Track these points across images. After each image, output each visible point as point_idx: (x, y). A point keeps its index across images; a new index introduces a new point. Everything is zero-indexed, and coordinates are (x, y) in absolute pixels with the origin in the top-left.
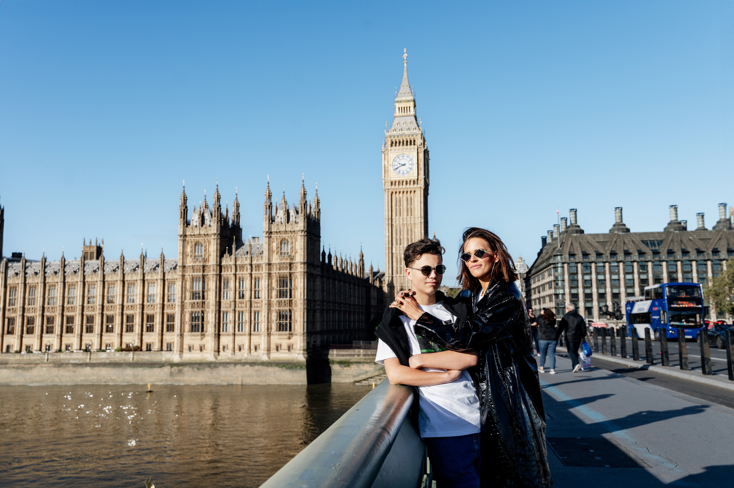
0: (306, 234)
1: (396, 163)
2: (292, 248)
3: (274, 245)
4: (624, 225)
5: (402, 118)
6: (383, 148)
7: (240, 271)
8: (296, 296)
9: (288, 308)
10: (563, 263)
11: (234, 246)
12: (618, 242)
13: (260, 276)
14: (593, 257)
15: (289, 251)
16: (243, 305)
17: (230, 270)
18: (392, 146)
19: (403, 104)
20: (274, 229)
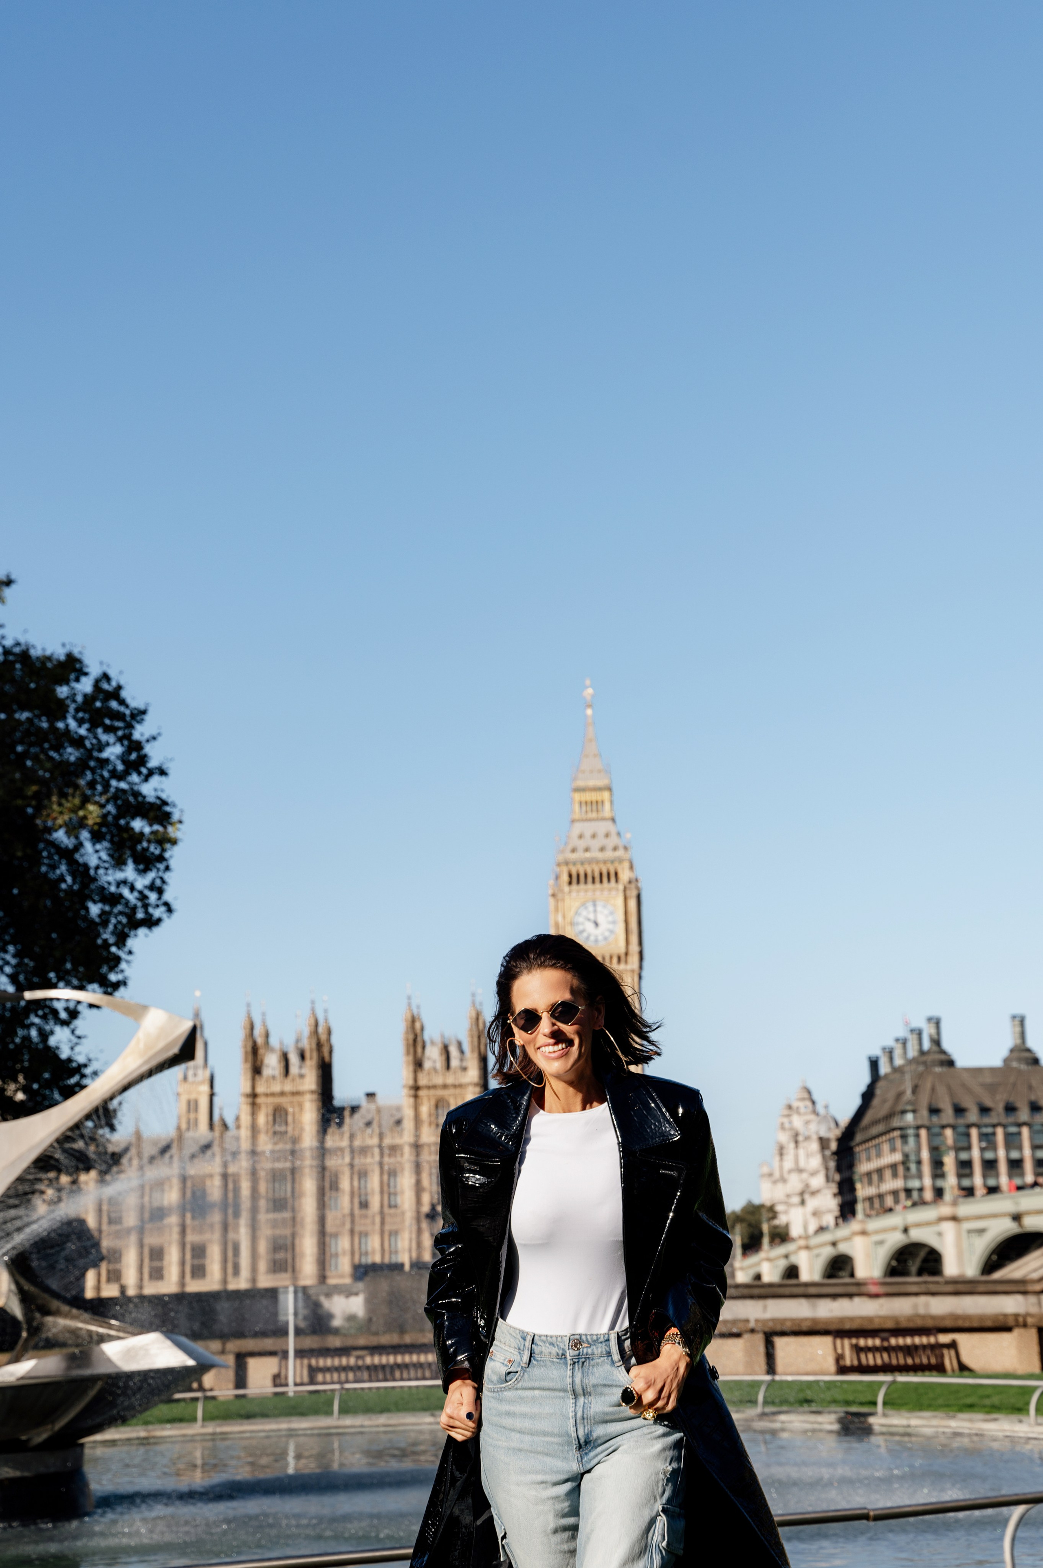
1: (581, 920)
3: (425, 1110)
4: (1029, 1050)
5: (586, 824)
7: (360, 1158)
10: (918, 1128)
12: (1017, 1084)
13: (400, 1167)
14: (973, 1116)
16: (367, 1221)
17: (340, 1157)
18: (570, 883)
19: (587, 794)
20: (423, 1081)
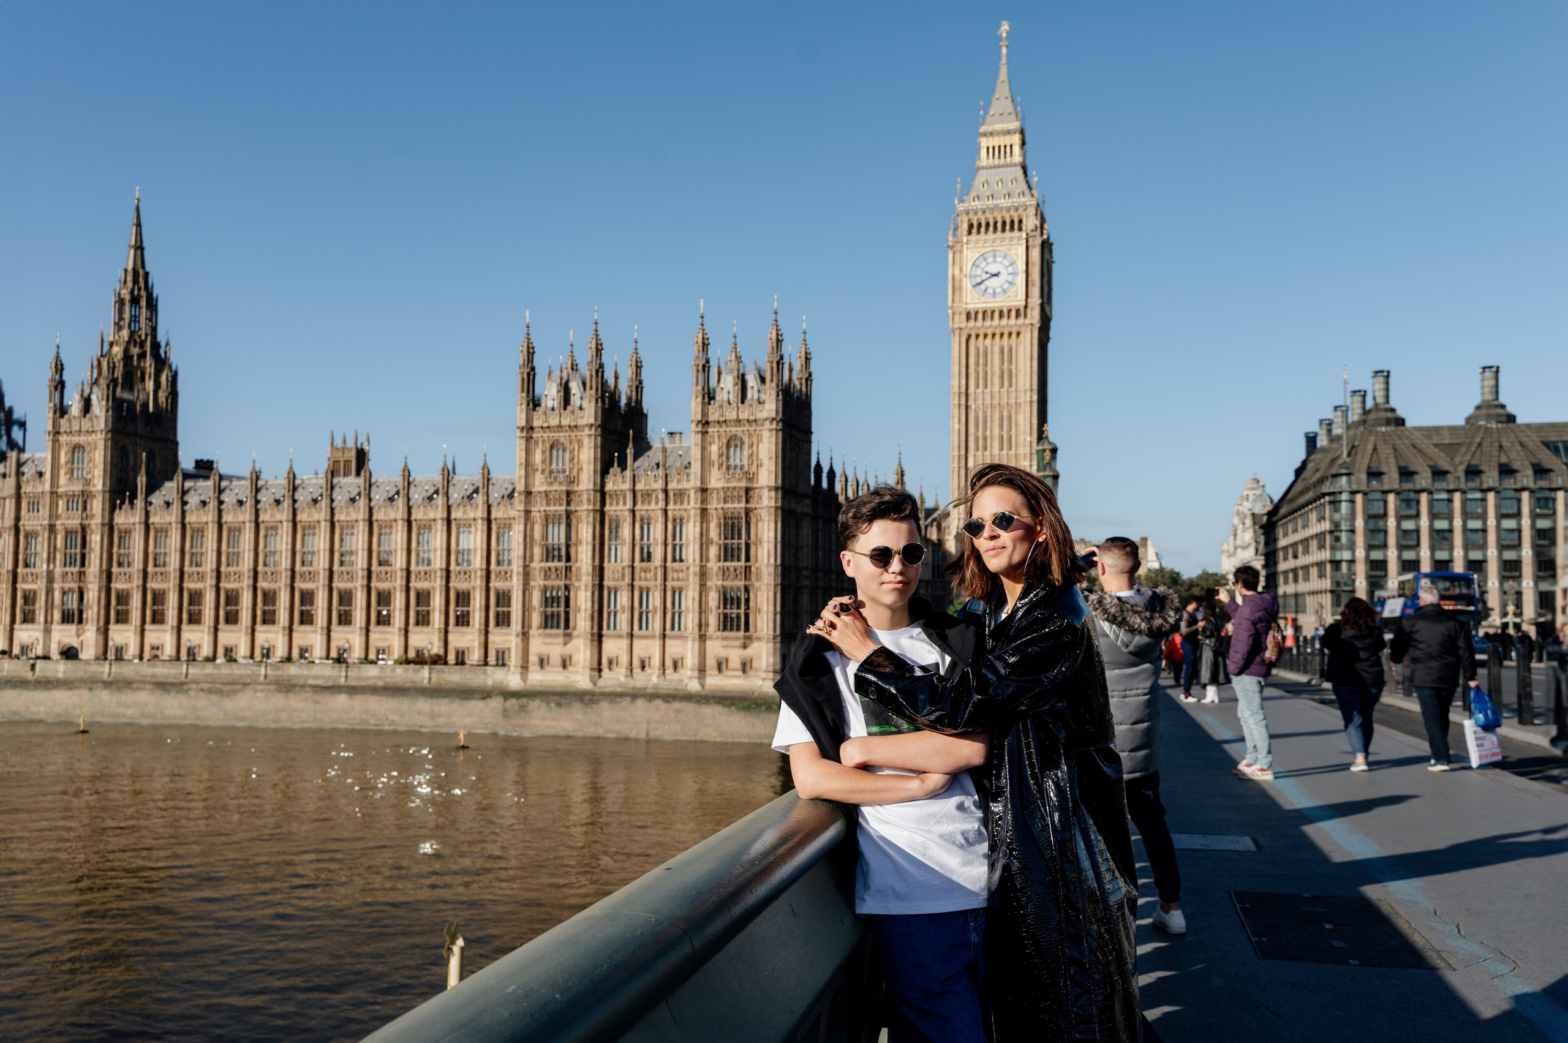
0: (780, 426)
1: (979, 272)
2: (751, 456)
3: (714, 449)
4: (1503, 407)
5: (993, 170)
6: (950, 238)
7: (643, 503)
8: (759, 558)
9: (743, 583)
10: (1354, 493)
11: (630, 451)
12: (1485, 444)
13: (685, 515)
14: (1424, 479)
15: (745, 462)
16: (649, 575)
17: (621, 501)
18: (970, 233)
19: (996, 138)
20: (713, 415)
